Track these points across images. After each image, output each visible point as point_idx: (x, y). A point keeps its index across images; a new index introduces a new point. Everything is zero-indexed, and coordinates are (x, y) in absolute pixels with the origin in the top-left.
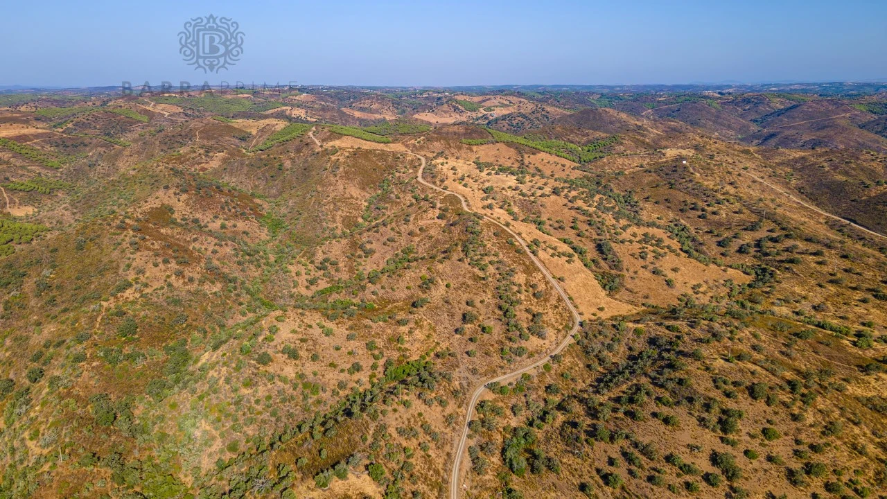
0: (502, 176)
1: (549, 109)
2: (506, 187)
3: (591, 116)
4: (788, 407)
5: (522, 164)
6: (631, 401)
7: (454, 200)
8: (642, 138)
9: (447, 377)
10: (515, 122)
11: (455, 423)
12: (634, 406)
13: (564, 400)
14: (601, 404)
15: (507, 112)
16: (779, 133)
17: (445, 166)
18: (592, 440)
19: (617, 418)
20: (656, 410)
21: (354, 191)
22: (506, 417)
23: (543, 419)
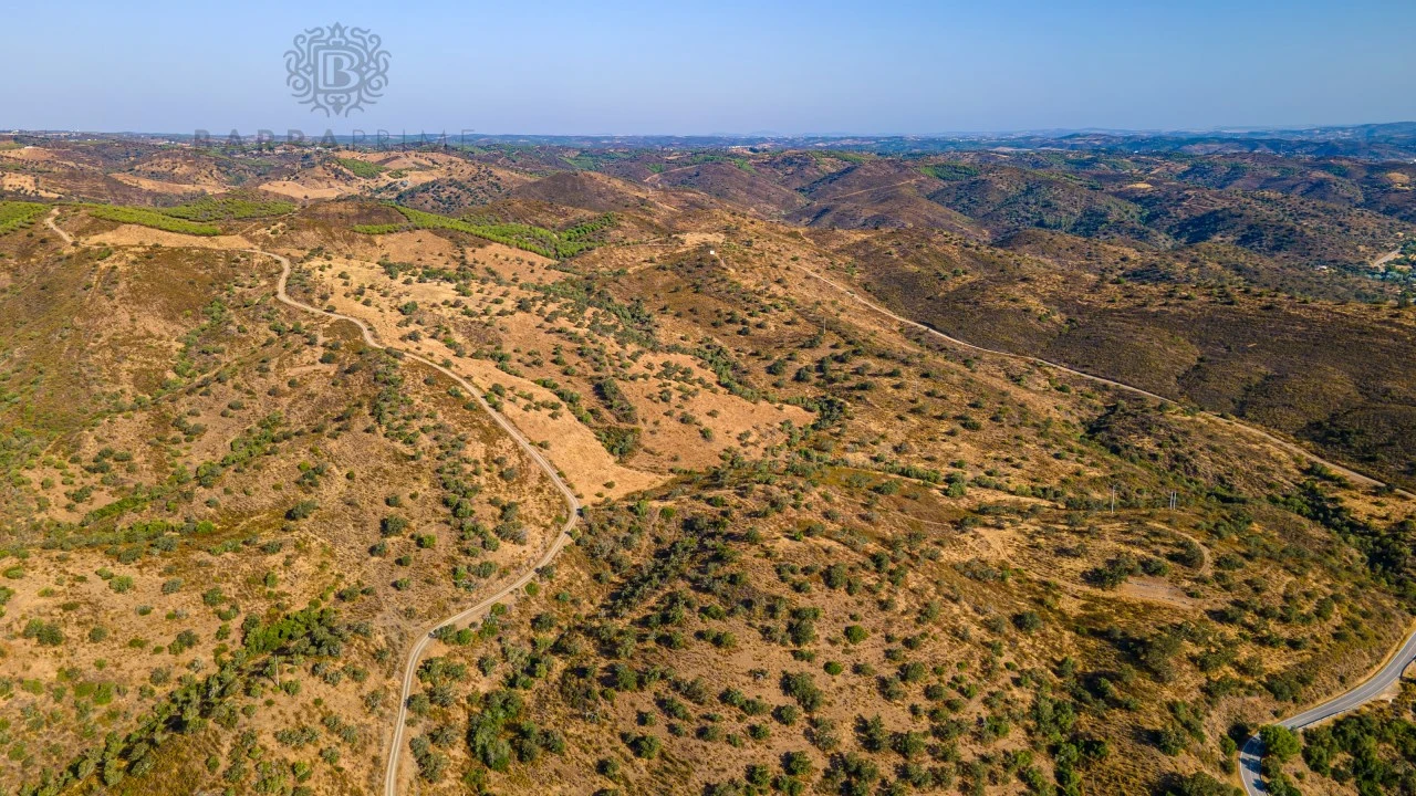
0: (431, 285)
1: (499, 173)
2: (439, 303)
3: (569, 184)
4: (874, 593)
5: (464, 263)
6: (665, 619)
7: (348, 329)
8: (648, 218)
9: (362, 630)
10: (444, 196)
11: (384, 705)
12: (669, 627)
13: (562, 636)
14: (620, 633)
15: (430, 179)
16: (833, 207)
17: (328, 272)
18: (612, 690)
19: (645, 650)
20: (702, 627)
21: (153, 324)
22: (470, 679)
23: (531, 672)
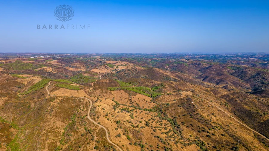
1: (137, 67)
2: (126, 121)
5: (131, 102)
7: (103, 133)
10: (126, 72)
15: (124, 68)
16: (209, 76)
